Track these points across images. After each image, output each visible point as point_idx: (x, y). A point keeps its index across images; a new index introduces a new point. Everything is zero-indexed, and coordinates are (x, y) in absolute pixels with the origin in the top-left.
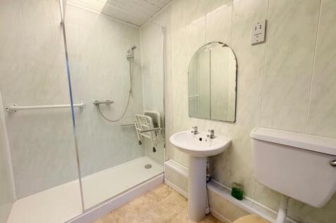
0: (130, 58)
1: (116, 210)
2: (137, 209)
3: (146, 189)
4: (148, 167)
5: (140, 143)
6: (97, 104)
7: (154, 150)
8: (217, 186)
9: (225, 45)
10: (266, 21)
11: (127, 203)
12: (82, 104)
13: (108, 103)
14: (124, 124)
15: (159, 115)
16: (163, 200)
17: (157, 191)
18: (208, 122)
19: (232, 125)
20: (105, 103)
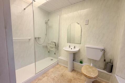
0: (46, 23)
1: (45, 73)
2: (52, 72)
3: (53, 66)
4: (52, 60)
5: (49, 52)
6: (35, 38)
7: (55, 54)
8: (76, 61)
9: (78, 24)
10: (88, 20)
11: (48, 71)
12: (30, 38)
13: (39, 38)
14: (44, 45)
15: (56, 42)
16: (59, 69)
17: (57, 66)
18: (73, 44)
19: (80, 45)
20: (38, 38)
